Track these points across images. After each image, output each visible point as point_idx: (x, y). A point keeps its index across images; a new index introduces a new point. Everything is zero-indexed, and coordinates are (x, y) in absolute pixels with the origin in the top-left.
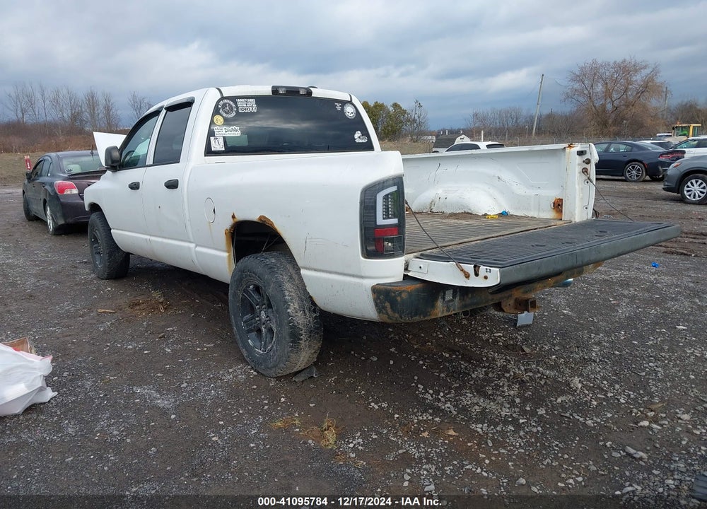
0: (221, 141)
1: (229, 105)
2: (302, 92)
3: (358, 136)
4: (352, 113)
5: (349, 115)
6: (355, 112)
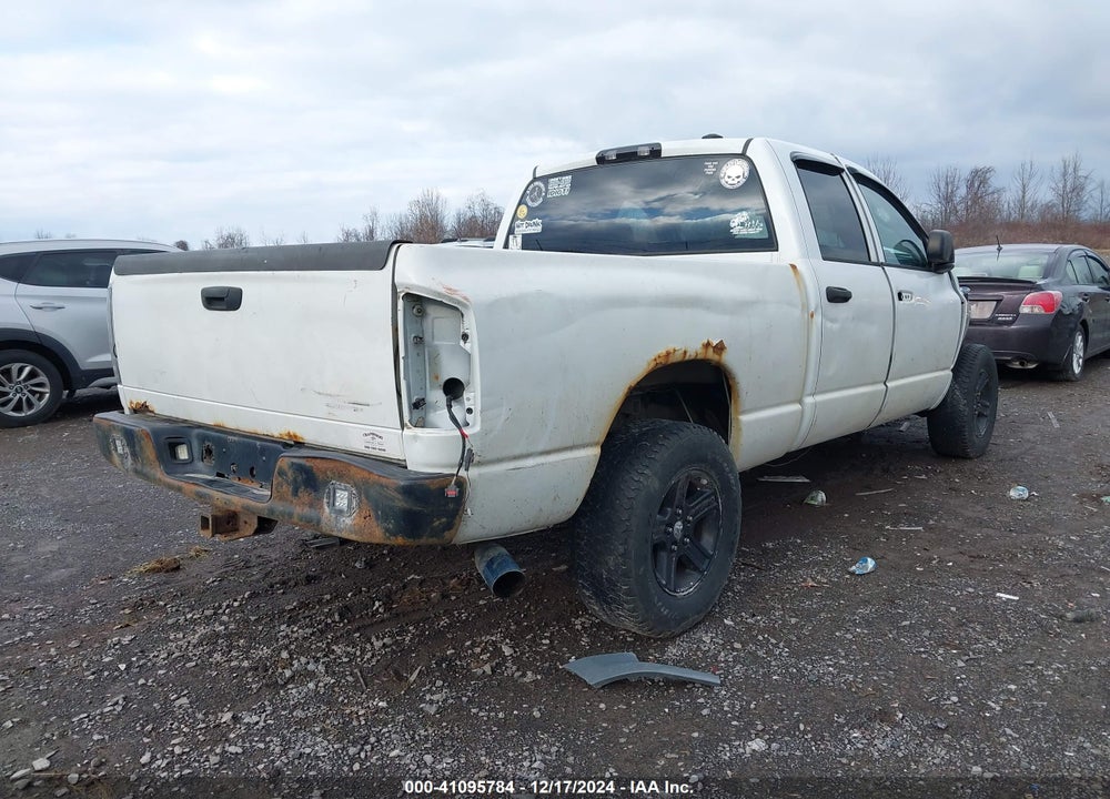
1: (539, 188)
2: (642, 153)
3: (740, 222)
4: (738, 177)
5: (730, 181)
6: (746, 174)
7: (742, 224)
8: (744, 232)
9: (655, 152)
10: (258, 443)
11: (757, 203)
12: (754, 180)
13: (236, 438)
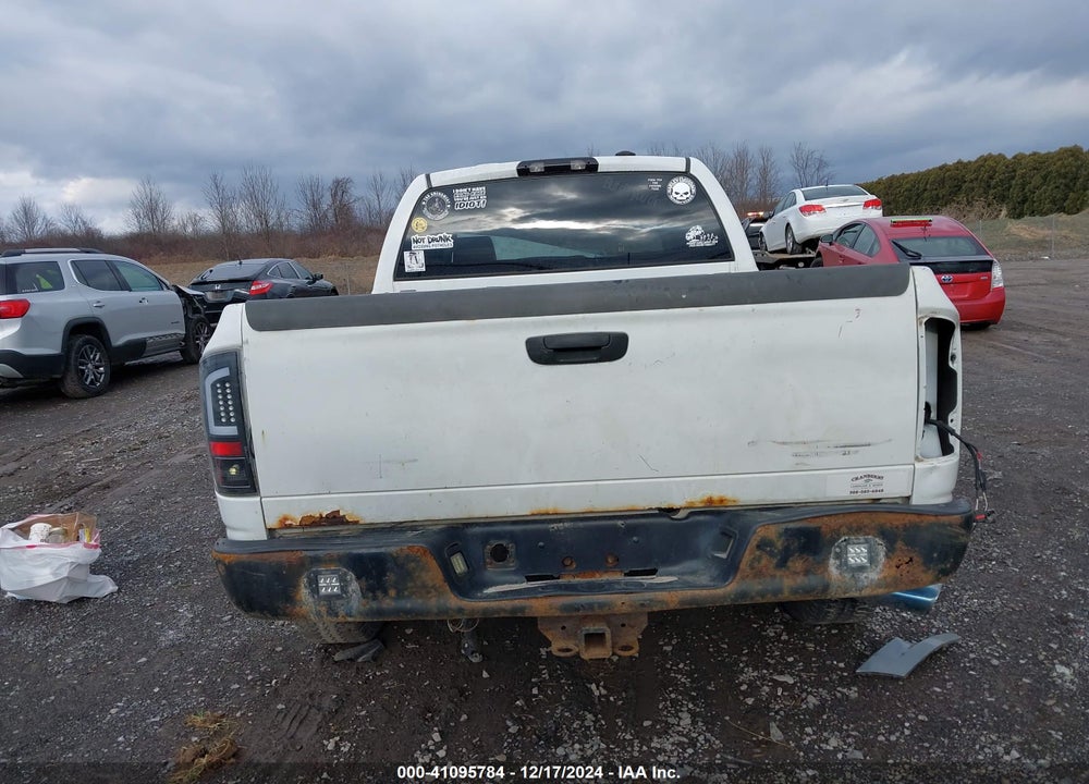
0: (421, 257)
1: (440, 199)
2: (578, 166)
3: (694, 236)
4: (686, 193)
5: (678, 197)
6: (694, 191)
7: (698, 237)
8: (701, 244)
9: (592, 167)
10: (620, 523)
11: (708, 217)
12: (701, 194)
13: (566, 525)
